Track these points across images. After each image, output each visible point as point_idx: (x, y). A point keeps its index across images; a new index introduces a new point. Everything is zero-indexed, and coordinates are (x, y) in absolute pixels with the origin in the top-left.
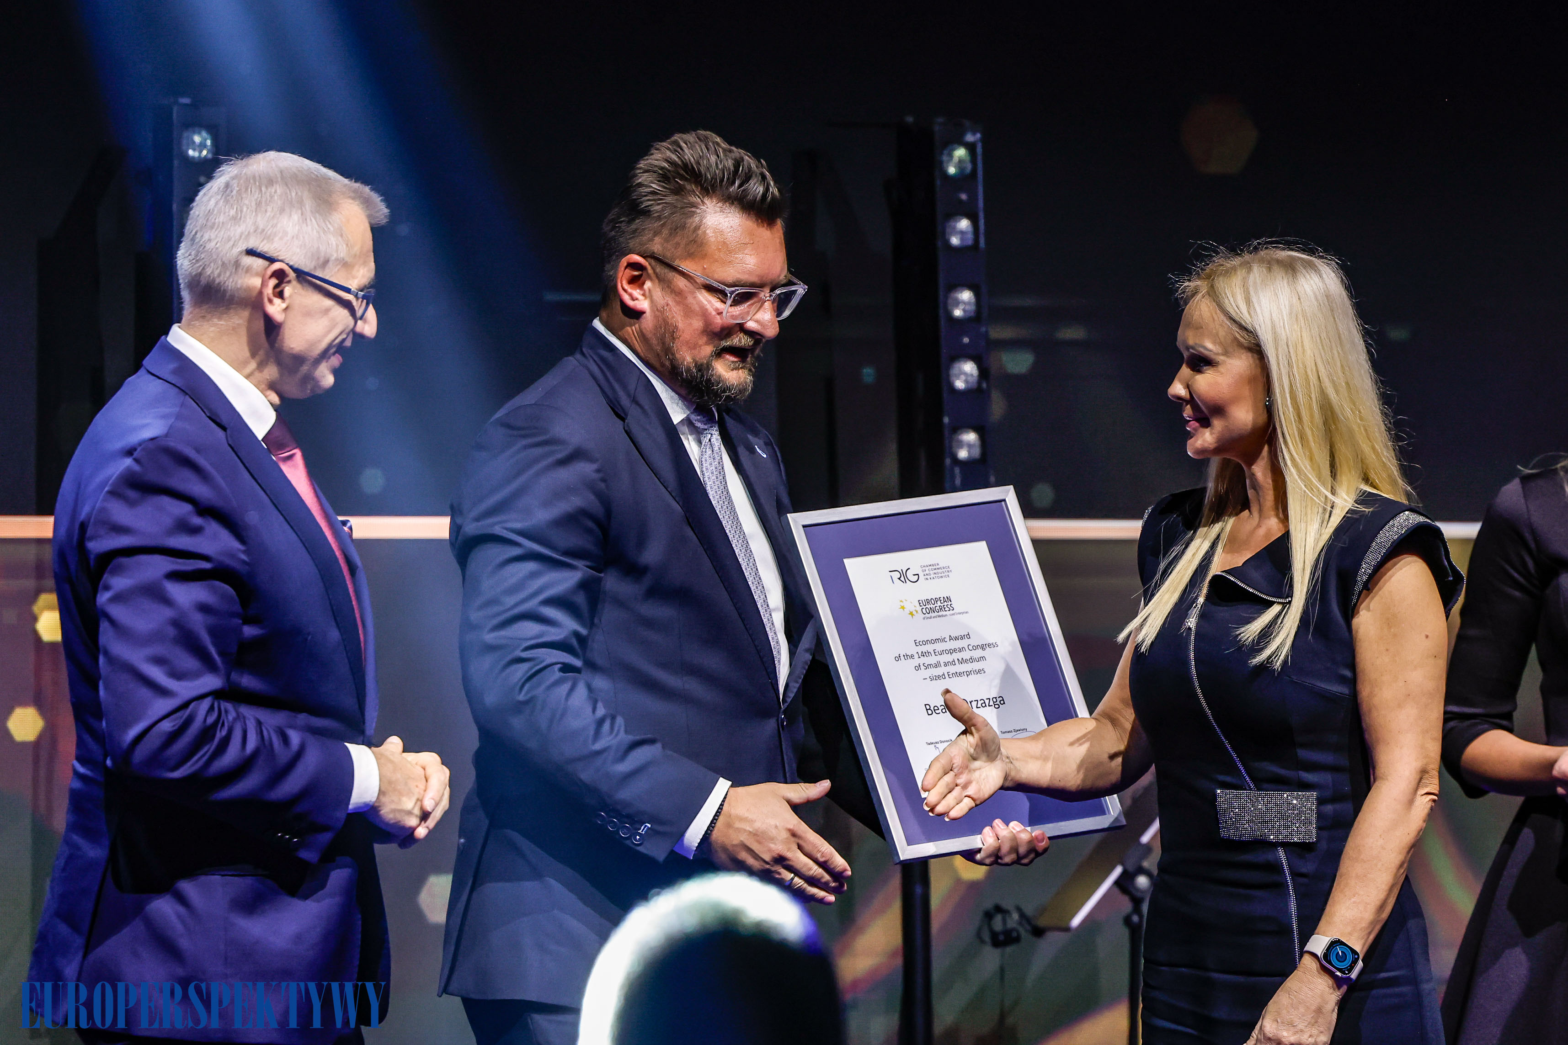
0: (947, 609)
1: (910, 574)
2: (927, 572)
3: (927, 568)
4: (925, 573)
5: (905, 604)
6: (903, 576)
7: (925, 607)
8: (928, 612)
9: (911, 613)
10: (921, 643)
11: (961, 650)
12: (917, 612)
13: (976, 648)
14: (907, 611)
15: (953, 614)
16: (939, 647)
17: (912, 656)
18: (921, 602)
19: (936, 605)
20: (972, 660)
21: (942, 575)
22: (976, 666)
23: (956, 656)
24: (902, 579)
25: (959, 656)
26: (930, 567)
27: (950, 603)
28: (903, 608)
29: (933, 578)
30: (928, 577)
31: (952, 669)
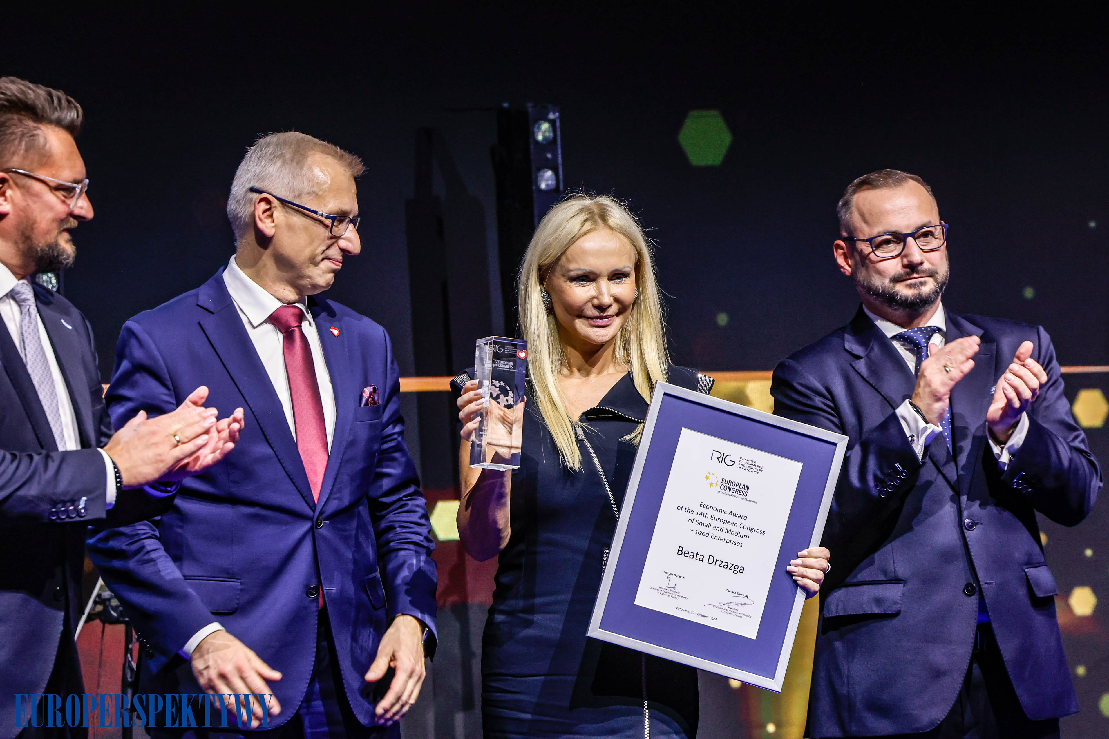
0: (741, 493)
1: (728, 460)
2: (743, 463)
3: (744, 461)
4: (741, 463)
5: (711, 476)
6: (722, 458)
7: (725, 485)
8: (725, 489)
9: (711, 485)
10: (705, 506)
11: (733, 524)
12: (716, 485)
13: (746, 528)
14: (709, 481)
15: (744, 499)
16: (718, 515)
17: (692, 512)
18: (724, 480)
19: (735, 487)
20: (737, 534)
21: (754, 470)
22: (738, 539)
23: (726, 526)
24: (720, 459)
25: (729, 527)
26: (748, 462)
27: (746, 491)
28: (707, 478)
29: (745, 469)
30: (742, 467)
31: (717, 533)
